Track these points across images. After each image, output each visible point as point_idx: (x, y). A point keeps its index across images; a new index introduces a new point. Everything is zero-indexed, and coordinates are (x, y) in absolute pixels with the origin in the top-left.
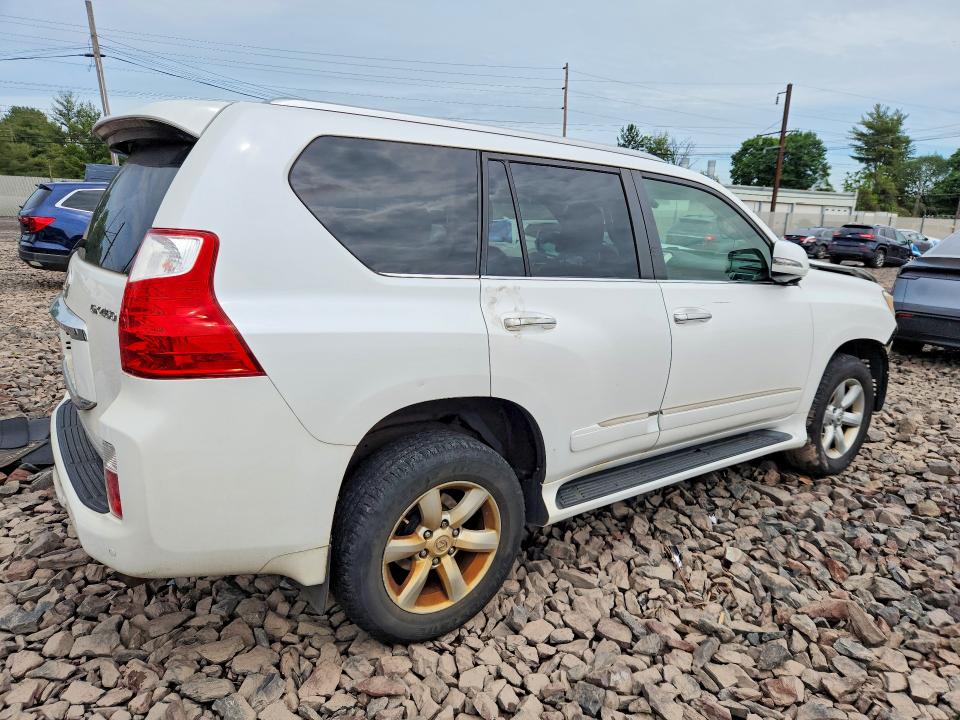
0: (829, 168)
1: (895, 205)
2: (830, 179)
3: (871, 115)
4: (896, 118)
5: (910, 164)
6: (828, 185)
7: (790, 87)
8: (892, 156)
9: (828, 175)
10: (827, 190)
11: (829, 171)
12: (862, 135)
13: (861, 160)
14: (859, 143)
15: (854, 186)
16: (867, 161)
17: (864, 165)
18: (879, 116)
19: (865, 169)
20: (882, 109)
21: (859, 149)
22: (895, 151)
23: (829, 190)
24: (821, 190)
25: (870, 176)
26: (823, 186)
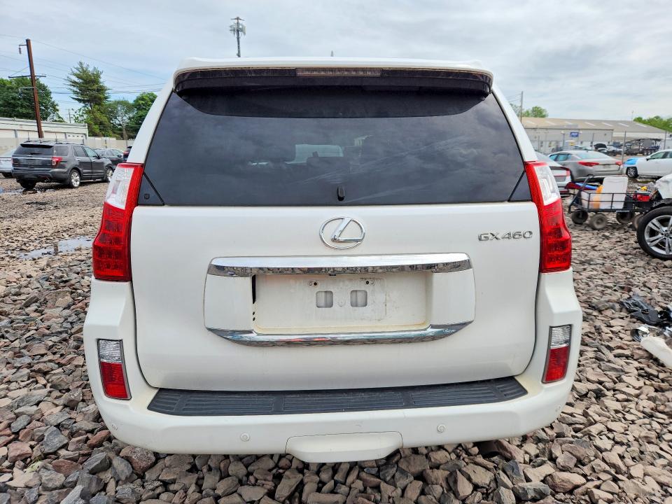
0: (57, 105)
1: (111, 133)
2: (60, 113)
3: (77, 69)
4: (95, 73)
5: (110, 105)
6: (60, 118)
7: (28, 41)
8: (100, 99)
9: (58, 110)
10: (59, 121)
11: (57, 107)
12: (75, 82)
13: (79, 100)
14: (75, 89)
15: (79, 118)
16: (84, 101)
17: (82, 105)
18: (84, 71)
19: (84, 107)
20: (84, 66)
21: (75, 92)
22: (101, 96)
23: (61, 121)
24: (56, 121)
25: (88, 112)
26: (56, 118)
